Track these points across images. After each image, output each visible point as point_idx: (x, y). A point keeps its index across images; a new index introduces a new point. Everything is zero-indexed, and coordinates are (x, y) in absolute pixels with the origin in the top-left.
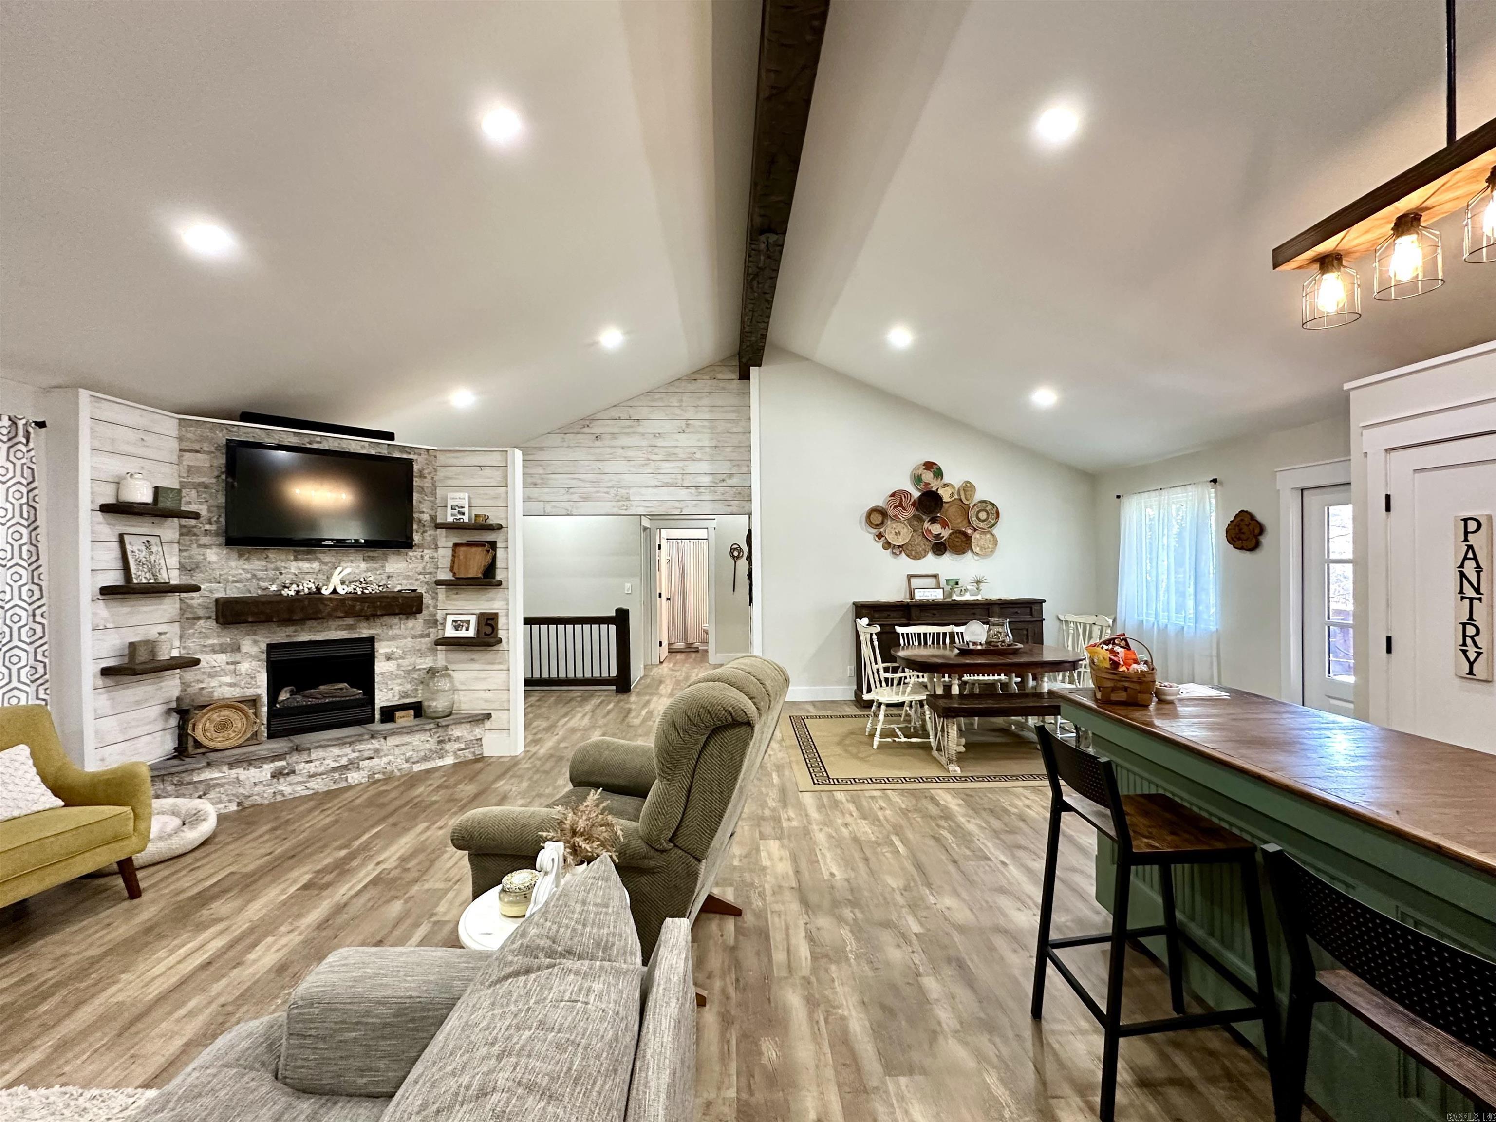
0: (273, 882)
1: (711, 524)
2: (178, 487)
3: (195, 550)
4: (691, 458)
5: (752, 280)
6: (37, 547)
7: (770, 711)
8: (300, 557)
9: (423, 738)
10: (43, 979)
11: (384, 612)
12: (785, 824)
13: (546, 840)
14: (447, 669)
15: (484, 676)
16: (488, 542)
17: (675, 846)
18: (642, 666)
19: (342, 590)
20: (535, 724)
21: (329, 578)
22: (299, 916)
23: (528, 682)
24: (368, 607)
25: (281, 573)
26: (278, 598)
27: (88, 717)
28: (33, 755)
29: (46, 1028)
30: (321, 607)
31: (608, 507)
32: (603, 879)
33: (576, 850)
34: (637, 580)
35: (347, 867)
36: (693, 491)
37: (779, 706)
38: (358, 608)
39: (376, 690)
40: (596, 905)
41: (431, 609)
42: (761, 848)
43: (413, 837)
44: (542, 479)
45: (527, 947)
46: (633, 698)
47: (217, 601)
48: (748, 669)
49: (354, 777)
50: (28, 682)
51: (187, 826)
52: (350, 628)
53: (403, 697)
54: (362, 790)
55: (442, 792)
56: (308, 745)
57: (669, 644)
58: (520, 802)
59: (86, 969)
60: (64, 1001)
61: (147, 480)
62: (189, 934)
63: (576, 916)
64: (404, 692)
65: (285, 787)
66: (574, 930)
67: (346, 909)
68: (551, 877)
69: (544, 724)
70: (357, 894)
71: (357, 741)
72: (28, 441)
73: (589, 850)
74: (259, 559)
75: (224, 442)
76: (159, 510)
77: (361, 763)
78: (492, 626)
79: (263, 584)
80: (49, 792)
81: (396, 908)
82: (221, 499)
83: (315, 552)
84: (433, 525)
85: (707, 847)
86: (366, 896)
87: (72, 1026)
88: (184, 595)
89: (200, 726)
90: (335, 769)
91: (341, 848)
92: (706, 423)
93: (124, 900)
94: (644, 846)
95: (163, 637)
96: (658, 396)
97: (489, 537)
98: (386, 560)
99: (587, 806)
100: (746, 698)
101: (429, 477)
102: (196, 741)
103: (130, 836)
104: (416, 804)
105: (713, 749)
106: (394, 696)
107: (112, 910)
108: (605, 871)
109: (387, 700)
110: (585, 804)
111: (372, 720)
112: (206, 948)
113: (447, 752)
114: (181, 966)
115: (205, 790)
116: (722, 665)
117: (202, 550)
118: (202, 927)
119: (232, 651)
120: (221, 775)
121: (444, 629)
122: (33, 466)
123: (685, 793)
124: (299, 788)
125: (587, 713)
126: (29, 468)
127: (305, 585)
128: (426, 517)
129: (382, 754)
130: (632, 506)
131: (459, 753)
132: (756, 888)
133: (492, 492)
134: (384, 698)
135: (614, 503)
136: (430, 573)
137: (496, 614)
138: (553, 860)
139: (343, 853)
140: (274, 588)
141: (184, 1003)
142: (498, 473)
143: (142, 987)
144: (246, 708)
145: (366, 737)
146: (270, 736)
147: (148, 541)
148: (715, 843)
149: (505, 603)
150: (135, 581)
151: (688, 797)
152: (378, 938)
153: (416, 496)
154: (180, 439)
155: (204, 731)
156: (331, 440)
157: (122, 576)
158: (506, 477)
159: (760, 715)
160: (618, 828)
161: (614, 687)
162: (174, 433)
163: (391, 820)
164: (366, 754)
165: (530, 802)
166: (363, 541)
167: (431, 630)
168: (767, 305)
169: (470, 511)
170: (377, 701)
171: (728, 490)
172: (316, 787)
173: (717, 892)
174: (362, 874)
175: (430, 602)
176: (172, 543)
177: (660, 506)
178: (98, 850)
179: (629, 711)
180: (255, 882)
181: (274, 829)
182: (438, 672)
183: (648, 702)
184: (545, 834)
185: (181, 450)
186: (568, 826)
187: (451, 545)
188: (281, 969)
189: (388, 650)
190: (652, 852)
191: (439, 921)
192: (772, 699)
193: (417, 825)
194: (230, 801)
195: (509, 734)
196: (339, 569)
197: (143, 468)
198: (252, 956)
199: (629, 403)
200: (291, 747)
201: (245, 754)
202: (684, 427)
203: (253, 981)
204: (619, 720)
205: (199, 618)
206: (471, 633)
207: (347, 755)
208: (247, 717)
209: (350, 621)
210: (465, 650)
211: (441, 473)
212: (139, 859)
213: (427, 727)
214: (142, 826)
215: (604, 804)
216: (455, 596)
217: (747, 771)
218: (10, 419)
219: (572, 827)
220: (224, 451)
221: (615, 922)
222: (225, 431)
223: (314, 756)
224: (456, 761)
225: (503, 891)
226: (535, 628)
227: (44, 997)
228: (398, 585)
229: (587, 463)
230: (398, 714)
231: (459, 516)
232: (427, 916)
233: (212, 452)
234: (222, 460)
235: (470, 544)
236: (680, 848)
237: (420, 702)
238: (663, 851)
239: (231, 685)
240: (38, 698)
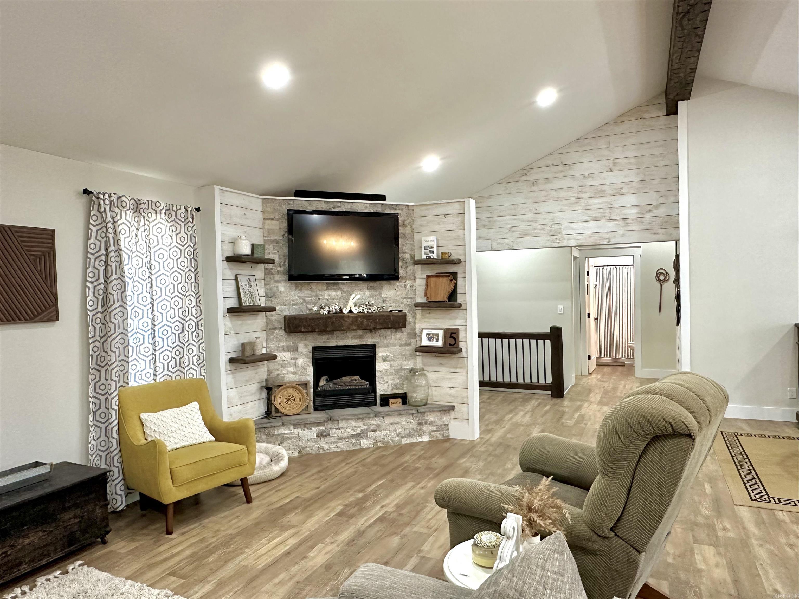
0: (321, 507)
1: (638, 251)
2: (263, 243)
3: (273, 285)
4: (619, 193)
5: (682, 18)
6: (198, 284)
7: (710, 426)
8: (329, 287)
9: (408, 420)
10: (209, 542)
11: (381, 327)
12: (720, 534)
13: (507, 512)
14: (423, 370)
15: (450, 377)
16: (451, 274)
17: (616, 535)
18: (573, 376)
19: (355, 310)
20: (487, 417)
21: (347, 302)
22: (336, 534)
23: (482, 384)
24: (371, 323)
25: (319, 299)
26: (318, 316)
27: (224, 388)
28: (200, 409)
29: (213, 572)
30: (343, 322)
31: (542, 241)
32: (558, 553)
33: (531, 524)
34: (568, 303)
35: (364, 505)
36: (620, 222)
37: (718, 422)
38: (365, 323)
39: (377, 383)
40: (553, 572)
41: (412, 325)
42: (696, 551)
43: (404, 491)
44: (490, 221)
45: (500, 593)
46: (566, 402)
47: (285, 317)
48: (687, 385)
49: (365, 443)
50: (197, 365)
51: (273, 462)
52: (360, 337)
53: (394, 389)
54: (370, 452)
55: (422, 461)
56: (337, 418)
57: (597, 358)
58: (479, 477)
59: (229, 541)
60: (219, 557)
61: (247, 240)
62: (278, 531)
63: (537, 578)
64: (395, 385)
65: (324, 444)
66: (536, 589)
67: (364, 534)
68: (512, 542)
69: (494, 418)
70: (370, 526)
71: (366, 417)
72: (193, 220)
73: (543, 525)
74: (307, 289)
75: (286, 212)
76: (255, 259)
77: (369, 433)
78: (455, 339)
79: (310, 306)
80: (208, 432)
81: (395, 541)
82: (286, 250)
83: (338, 284)
84: (413, 262)
85: (647, 543)
86: (376, 529)
87: (224, 574)
88: (268, 313)
89: (277, 399)
90: (353, 436)
91: (360, 491)
92: (633, 160)
93: (244, 503)
94: (588, 531)
95: (258, 340)
96: (587, 141)
97: (452, 269)
98: (382, 289)
99: (540, 490)
100: (686, 412)
101: (409, 227)
102: (276, 408)
103: (246, 464)
104: (405, 468)
105: (653, 454)
106: (388, 388)
107: (239, 507)
108: (559, 546)
109: (384, 390)
110: (539, 487)
111: (375, 405)
112: (287, 542)
113: (424, 432)
114: (274, 551)
115: (281, 440)
116: (656, 380)
117: (277, 284)
118: (284, 528)
119: (293, 351)
120: (289, 432)
121: (421, 340)
122: (195, 235)
123: (625, 491)
124: (333, 446)
125: (528, 411)
126: (193, 236)
127: (333, 307)
128: (407, 256)
129: (382, 429)
130: (564, 239)
131: (432, 433)
132: (692, 587)
133: (454, 234)
134: (382, 389)
135: (548, 238)
136: (411, 298)
137: (458, 329)
138: (514, 528)
139: (360, 495)
140: (315, 309)
141: (276, 576)
142: (456, 219)
143: (256, 560)
144: (302, 389)
145: (372, 415)
146: (316, 409)
147: (249, 279)
148: (654, 539)
149: (463, 321)
150: (244, 305)
151: (628, 495)
152: (385, 560)
153: (401, 241)
154: (263, 212)
155: (280, 402)
156: (346, 204)
157: (237, 300)
158: (463, 222)
159: (701, 428)
160: (566, 511)
161: (549, 392)
162: (260, 209)
163: (389, 477)
164: (372, 428)
165: (485, 479)
166: (365, 275)
167: (412, 340)
168: (698, 39)
169: (438, 250)
170: (378, 390)
171: (654, 219)
172: (342, 447)
173: (652, 583)
174: (373, 511)
175: (411, 320)
176: (260, 280)
177: (590, 237)
178: (231, 470)
179: (563, 413)
180: (312, 504)
181: (319, 472)
182: (417, 372)
183: (579, 408)
184: (506, 506)
185: (264, 219)
186: (525, 503)
187: (425, 276)
188: (328, 567)
189: (384, 354)
190: (595, 537)
191: (424, 557)
192: (712, 414)
193: (406, 483)
194: (295, 449)
195: (468, 422)
196: (353, 296)
197: (245, 232)
198: (311, 554)
199: (560, 151)
200: (327, 418)
201: (301, 419)
202: (611, 165)
203: (312, 571)
204: (555, 420)
205: (275, 329)
206: (440, 343)
207: (360, 427)
208: (303, 395)
209: (360, 333)
210: (436, 356)
211: (418, 222)
212: (251, 479)
213: (411, 412)
214: (252, 458)
215: (554, 490)
216: (427, 315)
217: (686, 479)
218: (185, 208)
219: (528, 505)
220: (286, 218)
221: (570, 590)
222: (287, 204)
223: (341, 425)
224: (431, 440)
225: (475, 545)
226: (485, 340)
227: (211, 552)
228: (390, 307)
229: (525, 205)
230: (391, 401)
231: (430, 255)
232: (416, 551)
233: (280, 219)
234: (285, 224)
235: (438, 275)
236: (621, 538)
237: (406, 393)
238: (605, 538)
239: (293, 373)
240: (201, 375)
